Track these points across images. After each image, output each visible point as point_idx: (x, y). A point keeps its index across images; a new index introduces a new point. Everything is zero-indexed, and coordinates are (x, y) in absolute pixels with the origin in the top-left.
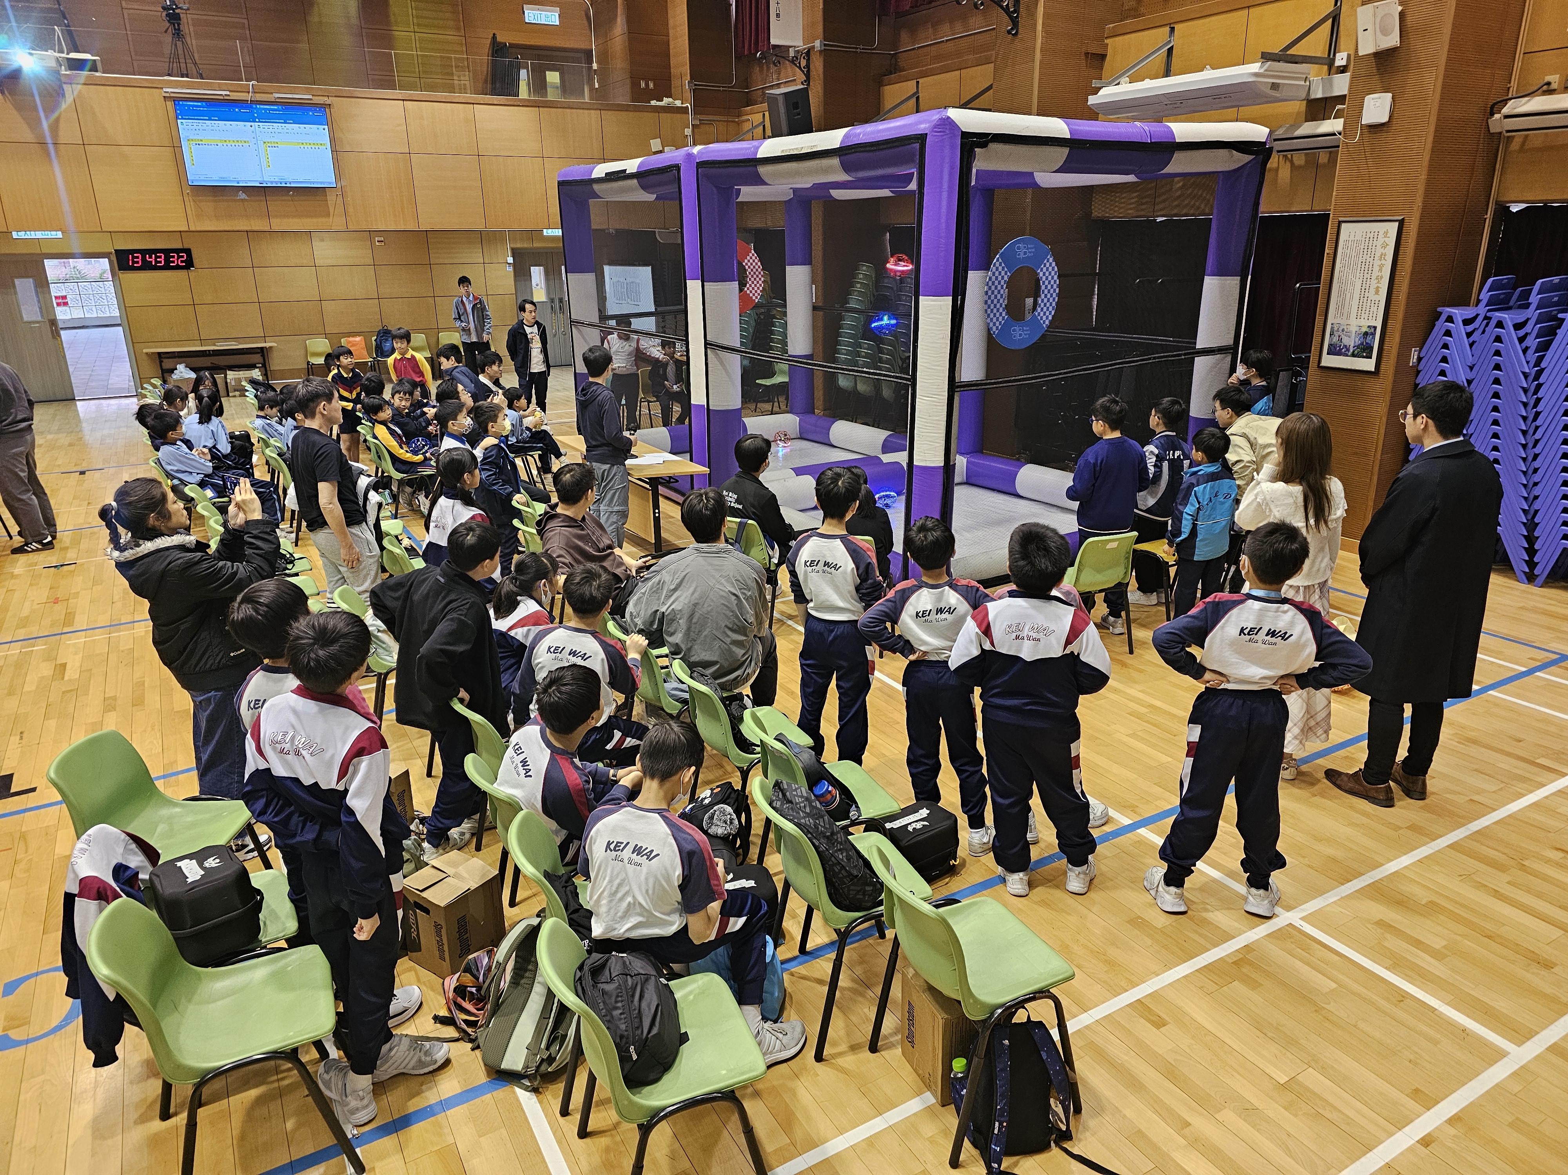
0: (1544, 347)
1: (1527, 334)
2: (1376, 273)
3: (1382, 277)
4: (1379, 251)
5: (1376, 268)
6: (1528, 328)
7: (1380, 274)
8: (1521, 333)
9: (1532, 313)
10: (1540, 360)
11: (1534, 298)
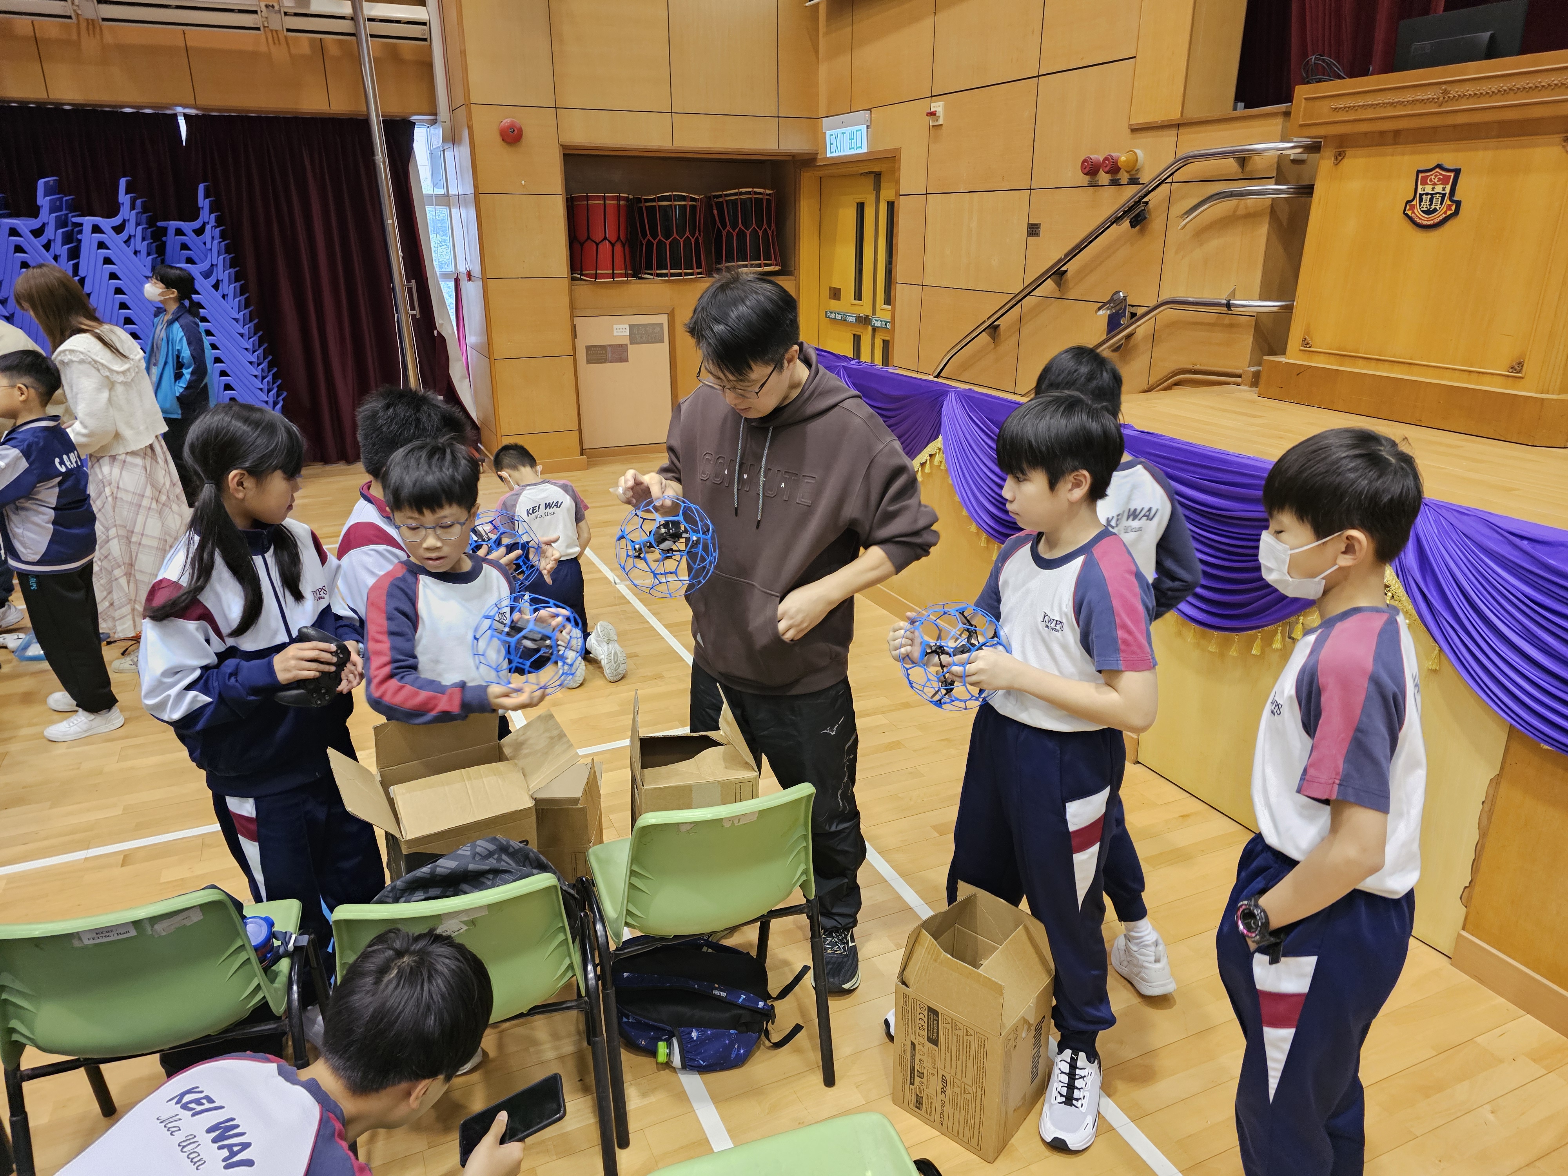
0: (74, 254)
1: (49, 241)
6: (49, 233)
8: (43, 239)
9: (46, 216)
10: (76, 268)
11: (43, 201)
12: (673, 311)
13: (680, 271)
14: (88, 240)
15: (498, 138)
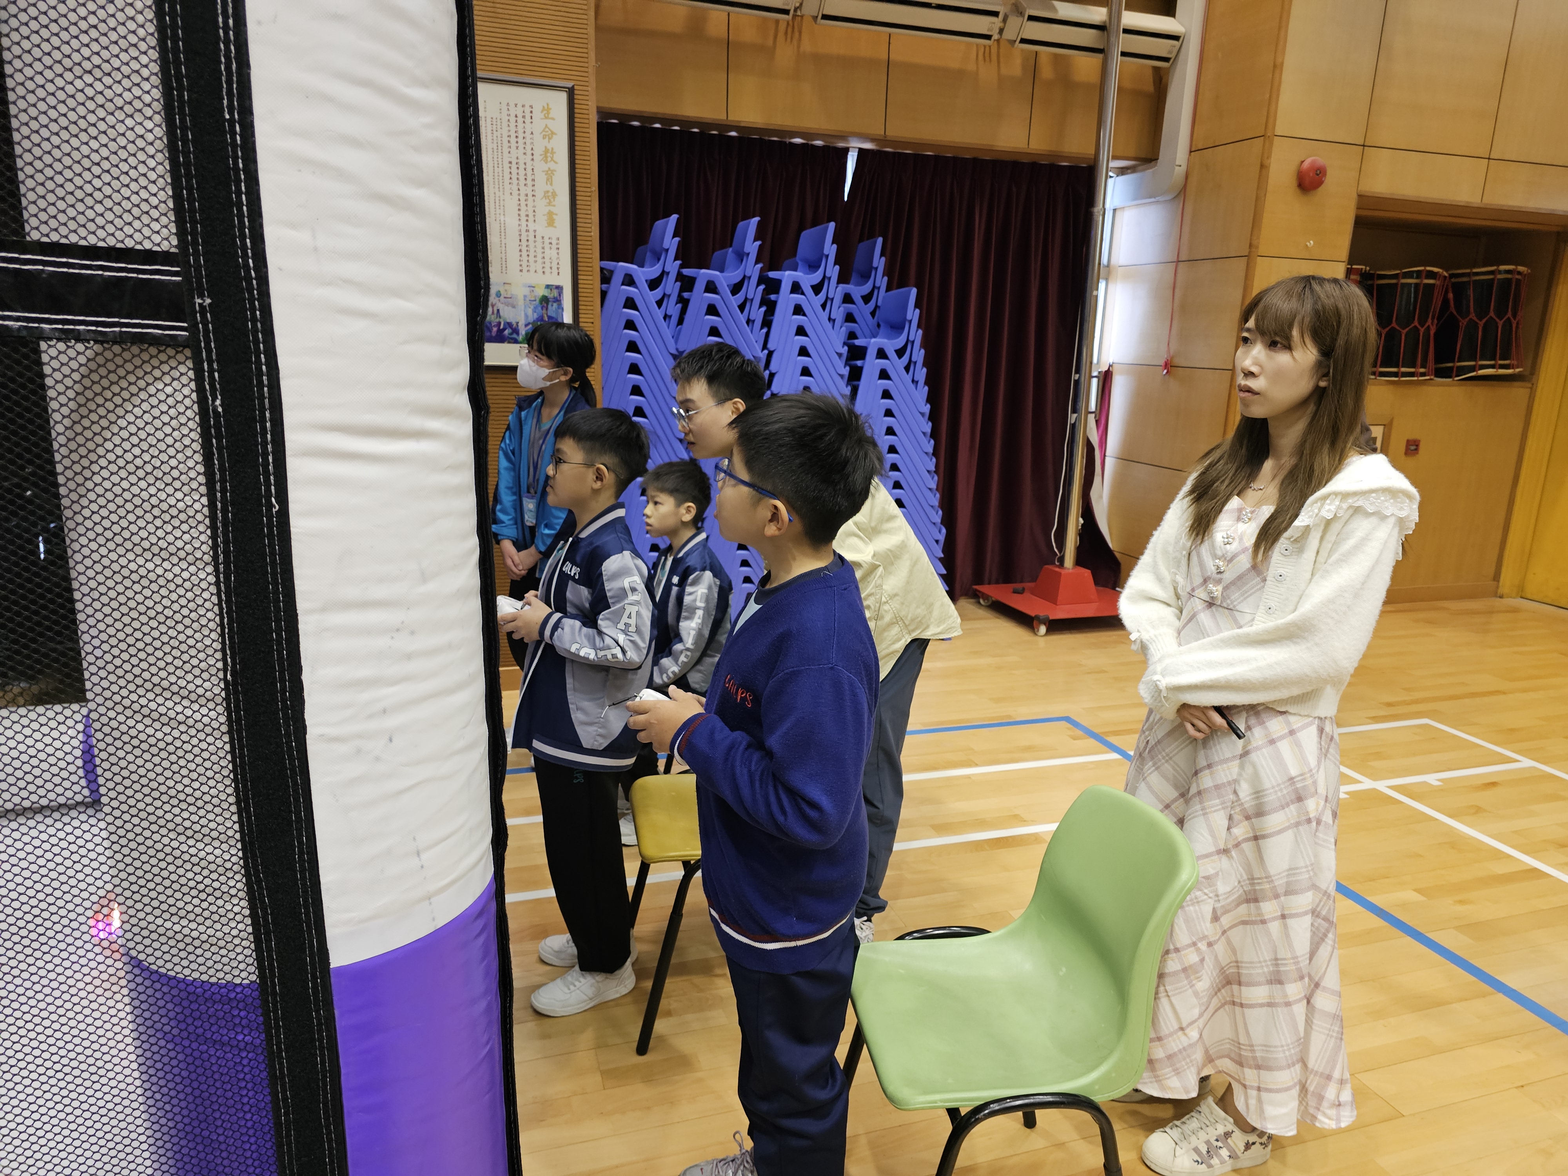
0: (768, 320)
1: (746, 301)
2: (541, 186)
3: (554, 195)
4: (540, 145)
5: (541, 178)
6: (748, 291)
7: (549, 188)
8: (740, 297)
9: (750, 267)
10: (766, 339)
12: (1391, 422)
13: (1412, 370)
14: (785, 300)
15: (1294, 182)
